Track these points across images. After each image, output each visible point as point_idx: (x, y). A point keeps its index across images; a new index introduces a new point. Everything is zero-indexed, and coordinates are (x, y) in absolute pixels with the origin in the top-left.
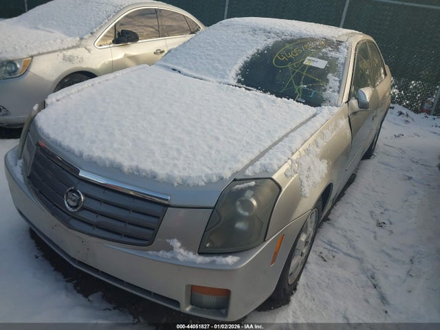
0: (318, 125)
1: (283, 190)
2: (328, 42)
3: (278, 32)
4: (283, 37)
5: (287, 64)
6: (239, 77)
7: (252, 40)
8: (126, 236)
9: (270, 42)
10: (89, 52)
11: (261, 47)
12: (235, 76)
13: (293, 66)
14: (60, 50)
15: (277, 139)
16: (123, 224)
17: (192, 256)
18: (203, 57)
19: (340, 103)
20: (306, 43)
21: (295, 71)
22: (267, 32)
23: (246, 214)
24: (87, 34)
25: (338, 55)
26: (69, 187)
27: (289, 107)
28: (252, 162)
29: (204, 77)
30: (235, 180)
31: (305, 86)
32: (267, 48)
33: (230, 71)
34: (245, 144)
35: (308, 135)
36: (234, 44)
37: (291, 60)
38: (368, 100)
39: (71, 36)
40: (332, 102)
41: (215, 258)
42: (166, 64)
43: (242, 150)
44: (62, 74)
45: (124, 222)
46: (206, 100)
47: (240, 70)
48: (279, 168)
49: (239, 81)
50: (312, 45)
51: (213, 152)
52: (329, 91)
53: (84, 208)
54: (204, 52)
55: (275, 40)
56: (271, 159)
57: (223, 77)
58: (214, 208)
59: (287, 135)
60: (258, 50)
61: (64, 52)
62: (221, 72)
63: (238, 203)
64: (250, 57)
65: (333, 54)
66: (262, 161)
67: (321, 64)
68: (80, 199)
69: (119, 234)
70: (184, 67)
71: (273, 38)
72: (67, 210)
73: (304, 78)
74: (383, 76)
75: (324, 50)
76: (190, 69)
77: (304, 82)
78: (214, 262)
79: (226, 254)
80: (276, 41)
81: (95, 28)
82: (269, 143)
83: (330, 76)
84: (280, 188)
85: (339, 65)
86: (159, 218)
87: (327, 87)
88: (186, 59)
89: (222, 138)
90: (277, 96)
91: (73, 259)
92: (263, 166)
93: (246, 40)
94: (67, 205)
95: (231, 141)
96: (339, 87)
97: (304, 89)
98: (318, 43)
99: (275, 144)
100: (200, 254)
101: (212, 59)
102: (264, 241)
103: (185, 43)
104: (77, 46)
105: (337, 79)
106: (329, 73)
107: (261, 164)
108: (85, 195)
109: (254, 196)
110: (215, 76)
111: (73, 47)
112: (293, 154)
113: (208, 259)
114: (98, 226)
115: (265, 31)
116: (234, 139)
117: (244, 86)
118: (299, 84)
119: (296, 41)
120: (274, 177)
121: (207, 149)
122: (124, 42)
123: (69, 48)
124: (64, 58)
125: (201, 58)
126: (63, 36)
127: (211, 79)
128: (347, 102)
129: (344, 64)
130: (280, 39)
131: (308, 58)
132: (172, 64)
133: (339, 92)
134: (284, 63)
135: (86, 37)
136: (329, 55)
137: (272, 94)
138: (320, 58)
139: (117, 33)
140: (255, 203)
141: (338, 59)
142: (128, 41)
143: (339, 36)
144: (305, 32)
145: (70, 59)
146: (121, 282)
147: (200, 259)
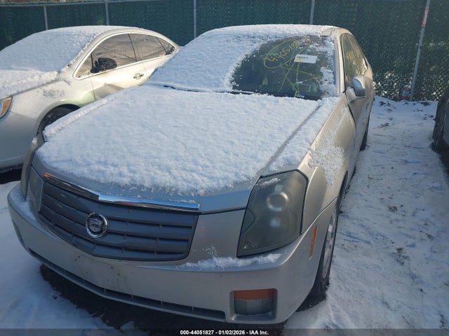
0: (325, 115)
1: (310, 180)
2: (313, 38)
3: (262, 35)
4: (269, 40)
5: (279, 64)
6: (234, 83)
7: (238, 47)
8: (159, 253)
9: (257, 46)
10: (69, 84)
11: (249, 52)
12: (229, 83)
13: (284, 66)
14: (39, 86)
15: (290, 134)
16: (154, 241)
17: (232, 261)
18: (193, 70)
19: (338, 93)
20: (291, 42)
21: (287, 70)
22: (252, 37)
23: (280, 209)
24: (64, 67)
25: (325, 49)
26: (89, 214)
27: (292, 104)
28: (273, 159)
29: (198, 88)
30: (261, 177)
31: (301, 82)
32: (255, 52)
33: (223, 79)
34: (260, 144)
35: (319, 126)
36: (221, 53)
37: (281, 60)
38: (364, 87)
39: (47, 71)
40: (331, 93)
41: (255, 259)
42: (156, 82)
43: (259, 149)
44: (45, 110)
45: (154, 238)
46: (208, 109)
47: (233, 76)
48: (302, 159)
49: (234, 87)
50: (299, 43)
51: (231, 156)
52: (326, 84)
53: (109, 233)
54: (192, 65)
55: (261, 43)
56: (292, 153)
57: (217, 86)
58: (246, 208)
59: (299, 128)
60: (247, 55)
61: (44, 88)
62: (214, 82)
63: (268, 199)
64: (240, 63)
65: (321, 49)
66: (284, 155)
67: (312, 60)
68: (104, 223)
69: (152, 252)
70: (176, 82)
71: (259, 42)
72: (91, 237)
73: (299, 75)
74: (365, 67)
75: (311, 46)
76: (182, 83)
77: (299, 79)
78: (255, 263)
79: (265, 253)
80: (262, 45)
81: (71, 59)
82: (284, 139)
83: (323, 69)
84: (307, 179)
85: (329, 58)
86: (191, 228)
87: (323, 80)
88: (176, 74)
89: (236, 142)
90: (276, 96)
91: (102, 290)
92: (287, 159)
93: (233, 48)
94: (90, 233)
95: (246, 143)
96: (334, 78)
97: (300, 85)
98: (304, 41)
99: (291, 137)
100: (239, 257)
101: (202, 71)
102: (301, 234)
103: (170, 60)
104: (56, 80)
105: (330, 71)
106: (321, 66)
107: (283, 158)
108: (109, 219)
109: (284, 190)
110: (210, 86)
111: (52, 82)
112: (311, 144)
113: (249, 261)
114: (127, 249)
115: (249, 36)
116: (249, 140)
117: (241, 91)
118: (294, 82)
119: (282, 41)
120: (299, 168)
121: (224, 154)
122: (103, 70)
123: (48, 83)
124: (45, 94)
125: (191, 71)
126: (39, 72)
127: (206, 90)
128: (344, 92)
129: (333, 57)
130: (266, 42)
131: (298, 55)
132: (163, 81)
133: (335, 83)
134: (275, 64)
135: (64, 70)
136: (318, 50)
137: (270, 94)
138: (309, 54)
139: (94, 62)
140: (286, 197)
141: (326, 52)
142: (106, 69)
143: (323, 32)
144: (288, 32)
145: (51, 94)
146: (157, 303)
147: (241, 262)
